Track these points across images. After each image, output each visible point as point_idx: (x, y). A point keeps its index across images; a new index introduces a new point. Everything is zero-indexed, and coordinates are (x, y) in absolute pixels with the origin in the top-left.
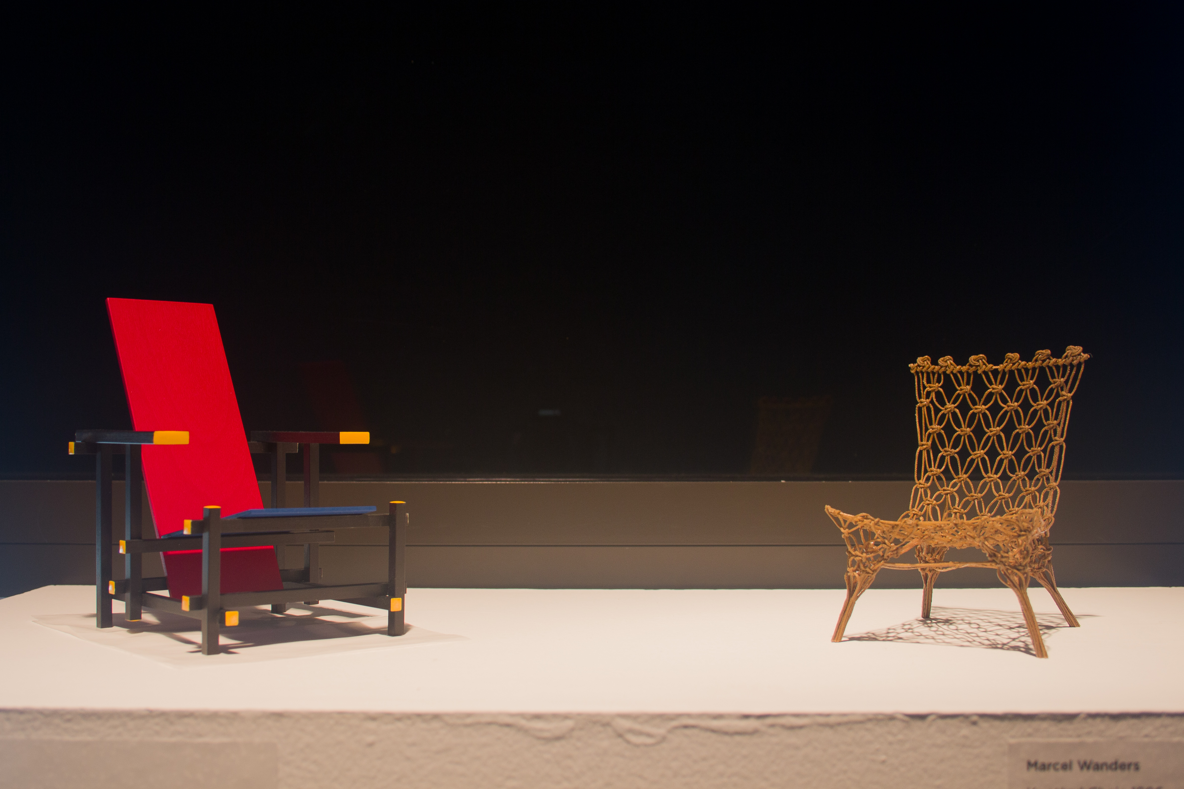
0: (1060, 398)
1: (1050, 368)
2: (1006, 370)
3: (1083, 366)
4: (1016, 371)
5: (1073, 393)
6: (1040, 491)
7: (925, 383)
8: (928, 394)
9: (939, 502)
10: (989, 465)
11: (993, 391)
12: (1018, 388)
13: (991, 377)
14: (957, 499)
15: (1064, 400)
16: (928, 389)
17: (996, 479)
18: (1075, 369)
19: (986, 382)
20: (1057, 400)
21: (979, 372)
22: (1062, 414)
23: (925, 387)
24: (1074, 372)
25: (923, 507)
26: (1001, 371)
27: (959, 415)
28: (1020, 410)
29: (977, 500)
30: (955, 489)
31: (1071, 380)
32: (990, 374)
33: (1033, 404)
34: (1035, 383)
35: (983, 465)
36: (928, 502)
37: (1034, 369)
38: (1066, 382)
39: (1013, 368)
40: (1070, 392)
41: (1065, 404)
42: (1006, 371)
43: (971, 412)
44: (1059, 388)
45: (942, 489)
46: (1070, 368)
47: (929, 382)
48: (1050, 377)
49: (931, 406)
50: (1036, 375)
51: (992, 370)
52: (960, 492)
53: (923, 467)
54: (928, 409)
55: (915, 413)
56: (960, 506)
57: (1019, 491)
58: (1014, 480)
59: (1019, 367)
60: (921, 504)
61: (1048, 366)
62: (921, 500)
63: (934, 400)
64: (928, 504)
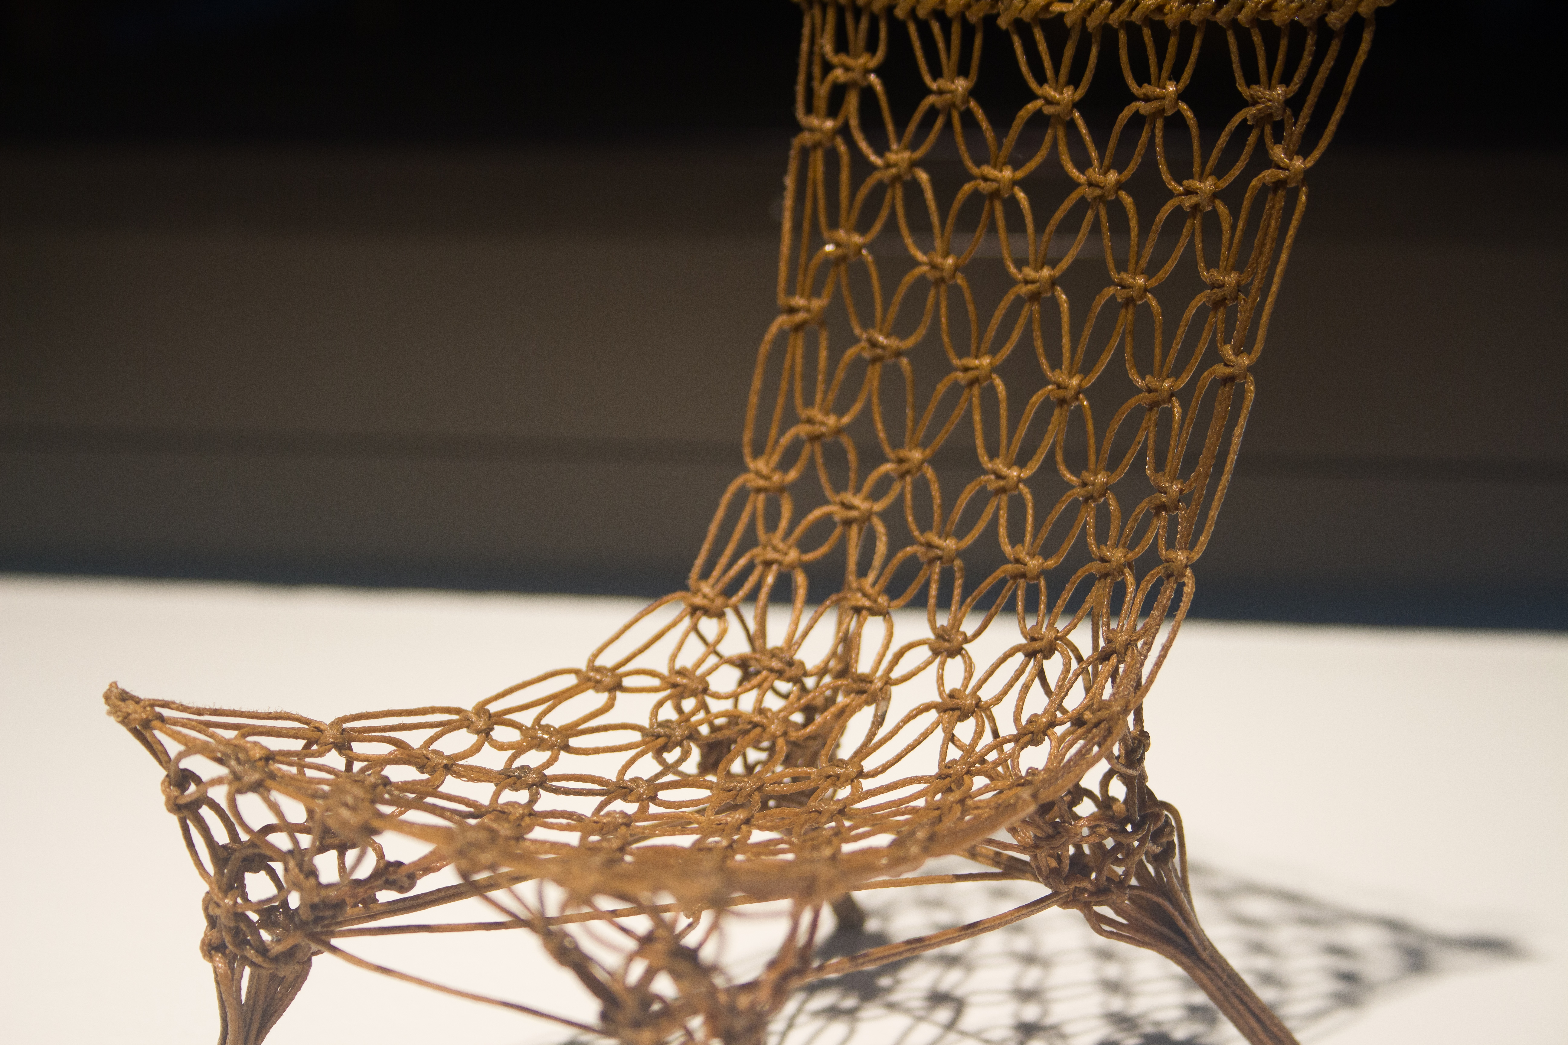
0: (1268, 175)
1: (1243, 34)
2: (1092, 22)
3: (1367, 37)
4: (1122, 36)
5: (1317, 154)
6: (1140, 568)
7: (828, 48)
8: (838, 93)
9: (810, 557)
10: (1003, 422)
11: (1048, 110)
12: (1126, 110)
13: (1042, 47)
14: (881, 547)
15: (1279, 184)
16: (838, 74)
17: (1017, 487)
18: (1335, 46)
19: (1025, 69)
20: (1254, 182)
21: (1003, 23)
22: (1263, 244)
23: (828, 67)
24: (1328, 63)
25: (749, 569)
26: (1073, 27)
27: (929, 195)
28: (1127, 200)
29: (942, 563)
30: (878, 507)
31: (1311, 99)
32: (1039, 36)
33: (1173, 185)
34: (1182, 96)
35: (984, 420)
36: (771, 555)
37: (1186, 29)
38: (1294, 103)
39: (1114, 19)
40: (1304, 151)
41: (1280, 204)
42: (1090, 30)
43: (967, 188)
44: (1268, 130)
45: (837, 499)
46: (1317, 44)
47: (841, 45)
48: (1238, 75)
49: (842, 148)
50: (1193, 59)
51: (1049, 16)
52: (893, 517)
53: (781, 401)
54: (832, 157)
55: (784, 172)
56: (877, 588)
57: (1081, 555)
58: (1076, 500)
59: (1136, 16)
60: (742, 562)
61: (1234, 23)
62: (749, 541)
63: (854, 122)
64: (768, 564)
